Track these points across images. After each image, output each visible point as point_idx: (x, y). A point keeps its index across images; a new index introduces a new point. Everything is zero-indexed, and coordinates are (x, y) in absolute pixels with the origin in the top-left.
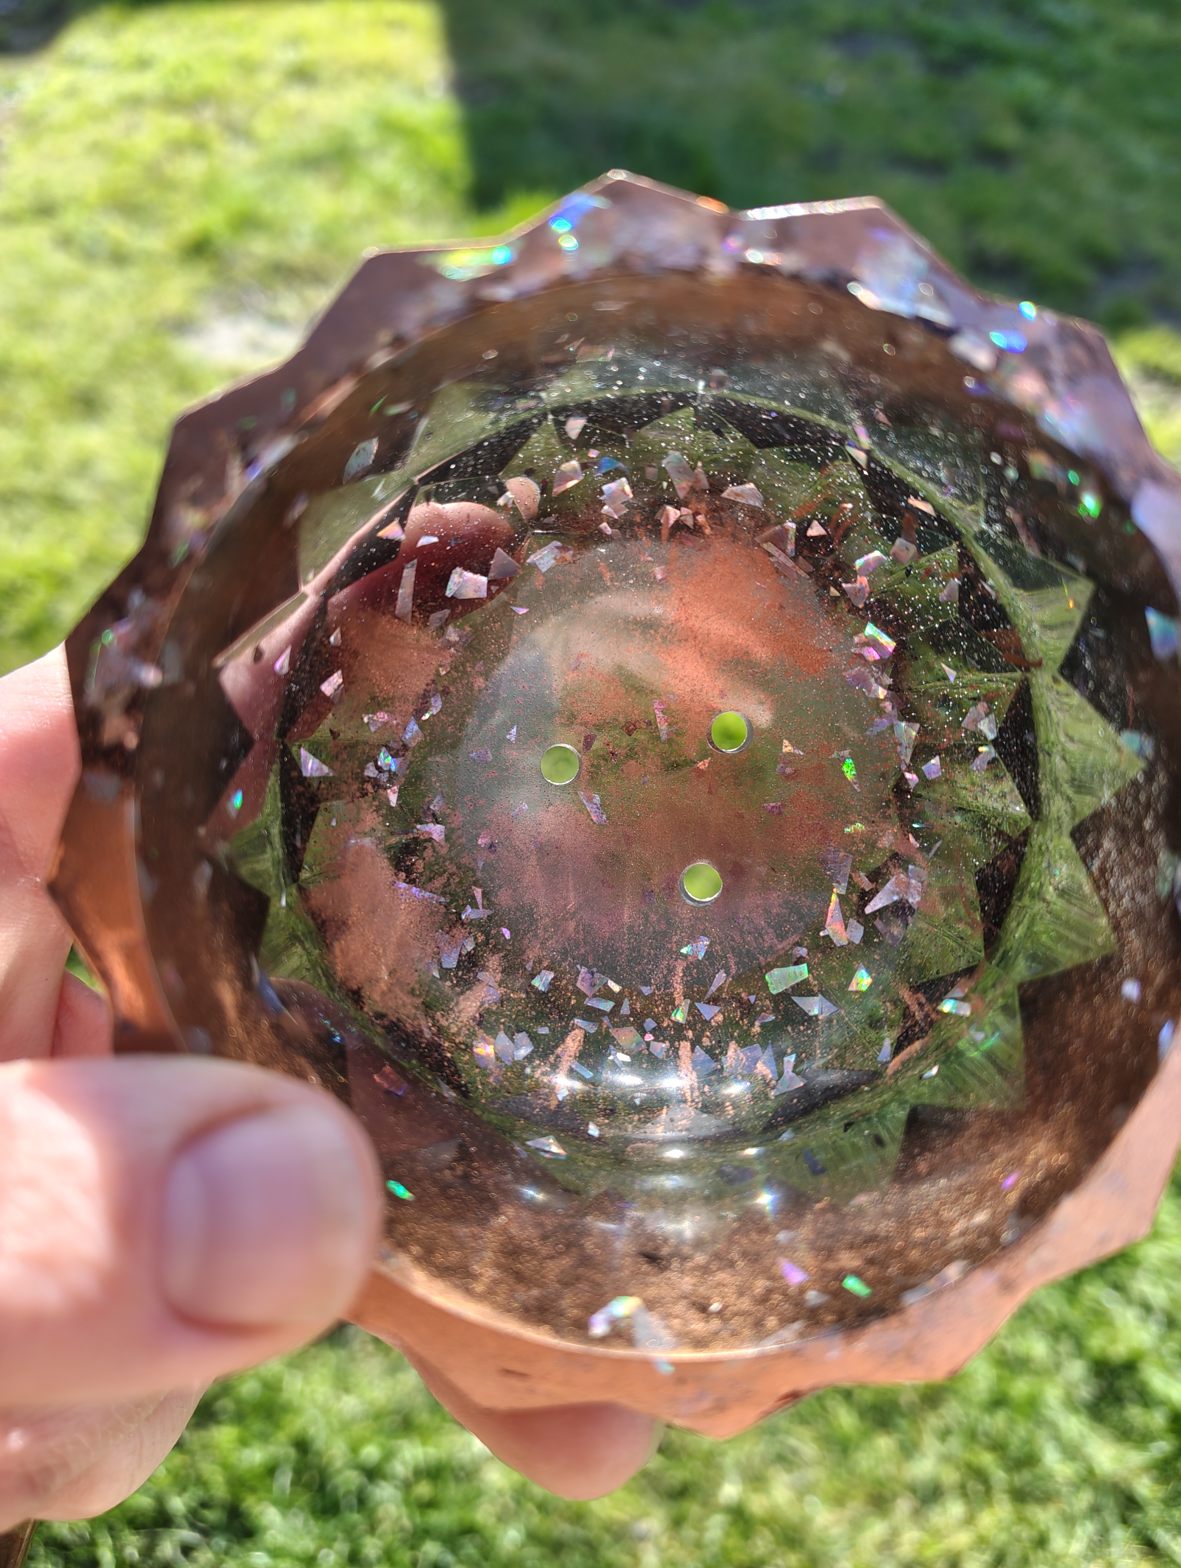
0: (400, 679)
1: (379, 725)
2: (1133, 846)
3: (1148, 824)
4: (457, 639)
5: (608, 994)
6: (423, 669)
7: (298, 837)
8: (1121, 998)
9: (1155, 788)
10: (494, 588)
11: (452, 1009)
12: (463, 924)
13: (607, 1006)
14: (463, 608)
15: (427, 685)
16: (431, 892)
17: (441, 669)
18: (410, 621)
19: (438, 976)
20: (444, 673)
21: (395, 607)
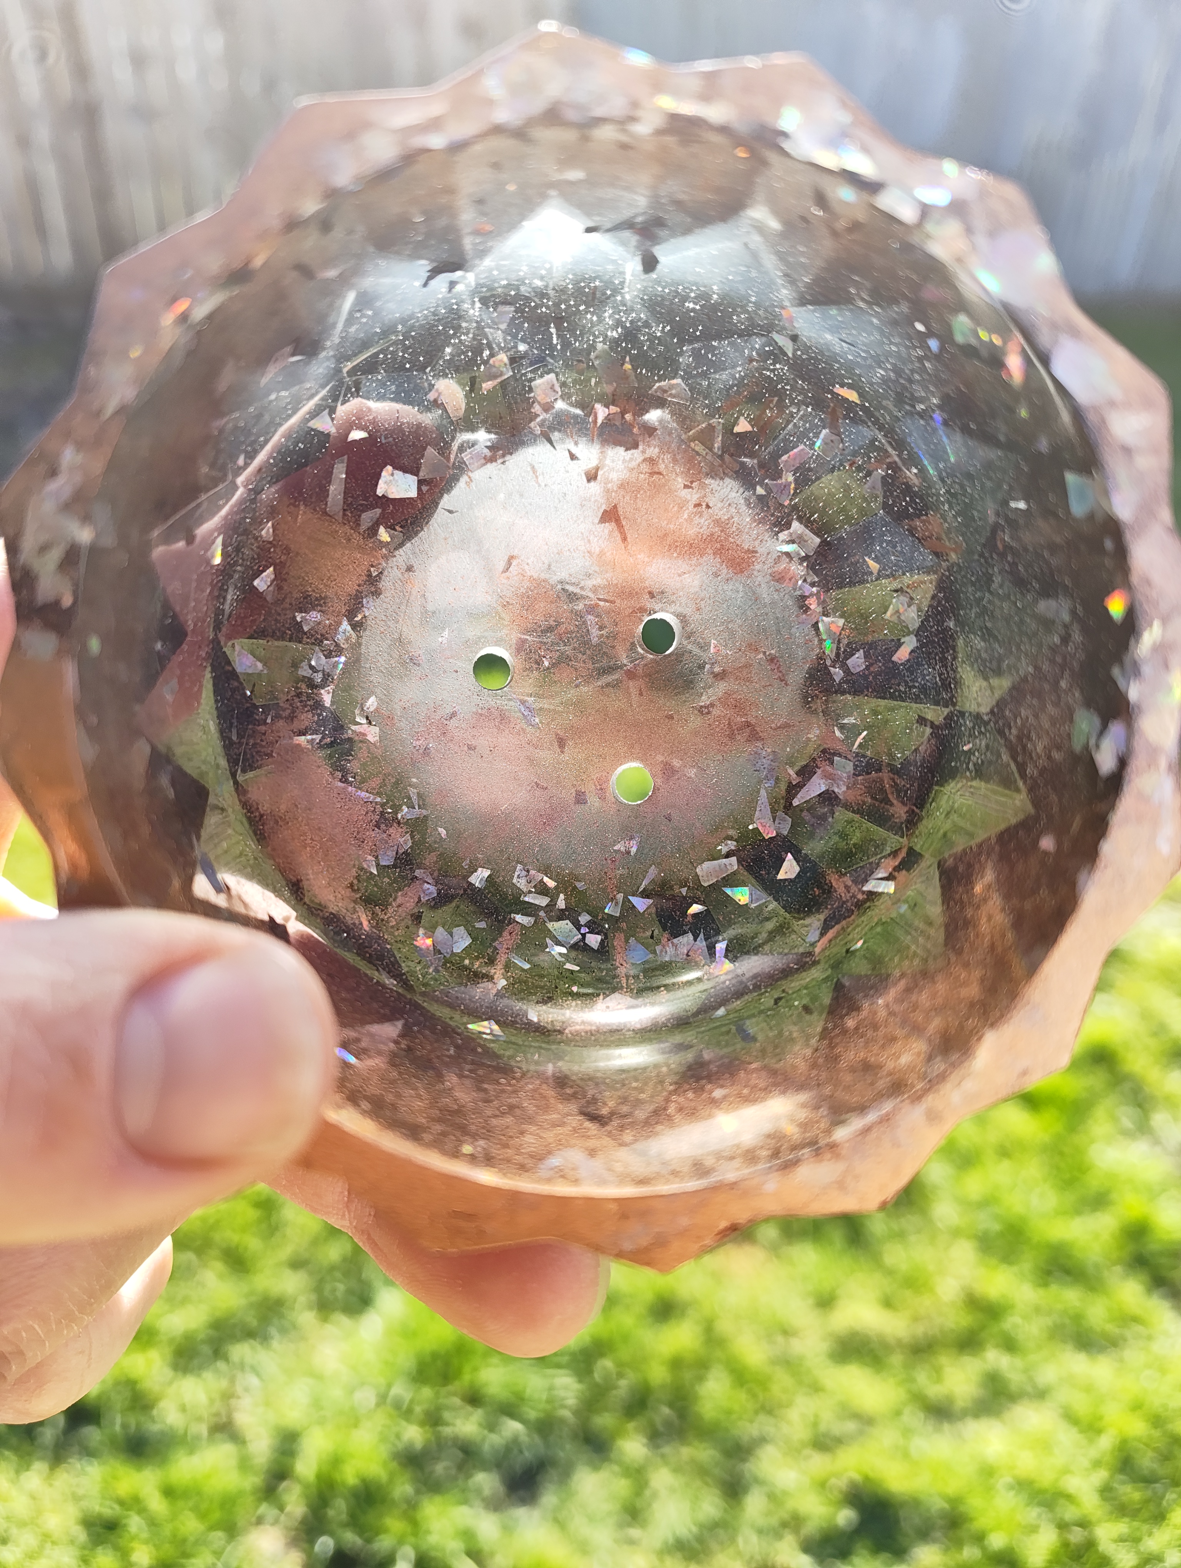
0: (332, 579)
1: (312, 624)
2: (1049, 707)
3: (1063, 684)
4: (389, 539)
5: (542, 890)
6: (355, 569)
7: (234, 731)
8: (1039, 849)
9: (1071, 648)
10: (425, 488)
11: (391, 904)
12: (399, 823)
13: (543, 901)
14: (394, 507)
15: (359, 585)
16: (367, 792)
17: (372, 569)
18: (340, 520)
19: (376, 873)
20: (376, 573)
21: (326, 504)
